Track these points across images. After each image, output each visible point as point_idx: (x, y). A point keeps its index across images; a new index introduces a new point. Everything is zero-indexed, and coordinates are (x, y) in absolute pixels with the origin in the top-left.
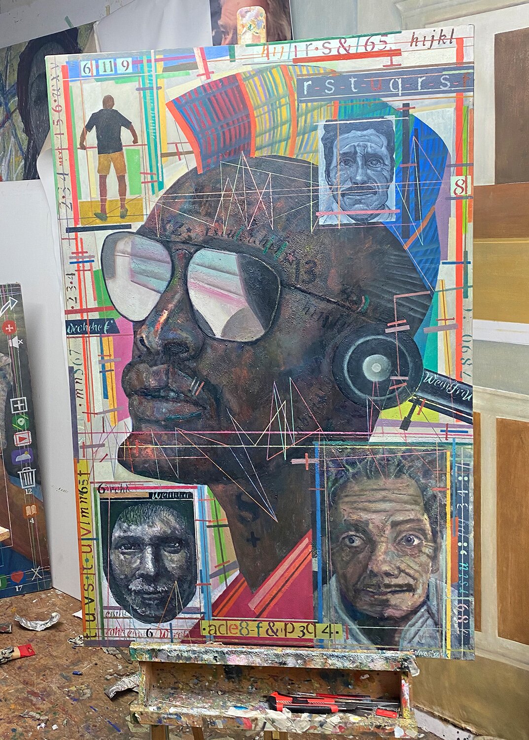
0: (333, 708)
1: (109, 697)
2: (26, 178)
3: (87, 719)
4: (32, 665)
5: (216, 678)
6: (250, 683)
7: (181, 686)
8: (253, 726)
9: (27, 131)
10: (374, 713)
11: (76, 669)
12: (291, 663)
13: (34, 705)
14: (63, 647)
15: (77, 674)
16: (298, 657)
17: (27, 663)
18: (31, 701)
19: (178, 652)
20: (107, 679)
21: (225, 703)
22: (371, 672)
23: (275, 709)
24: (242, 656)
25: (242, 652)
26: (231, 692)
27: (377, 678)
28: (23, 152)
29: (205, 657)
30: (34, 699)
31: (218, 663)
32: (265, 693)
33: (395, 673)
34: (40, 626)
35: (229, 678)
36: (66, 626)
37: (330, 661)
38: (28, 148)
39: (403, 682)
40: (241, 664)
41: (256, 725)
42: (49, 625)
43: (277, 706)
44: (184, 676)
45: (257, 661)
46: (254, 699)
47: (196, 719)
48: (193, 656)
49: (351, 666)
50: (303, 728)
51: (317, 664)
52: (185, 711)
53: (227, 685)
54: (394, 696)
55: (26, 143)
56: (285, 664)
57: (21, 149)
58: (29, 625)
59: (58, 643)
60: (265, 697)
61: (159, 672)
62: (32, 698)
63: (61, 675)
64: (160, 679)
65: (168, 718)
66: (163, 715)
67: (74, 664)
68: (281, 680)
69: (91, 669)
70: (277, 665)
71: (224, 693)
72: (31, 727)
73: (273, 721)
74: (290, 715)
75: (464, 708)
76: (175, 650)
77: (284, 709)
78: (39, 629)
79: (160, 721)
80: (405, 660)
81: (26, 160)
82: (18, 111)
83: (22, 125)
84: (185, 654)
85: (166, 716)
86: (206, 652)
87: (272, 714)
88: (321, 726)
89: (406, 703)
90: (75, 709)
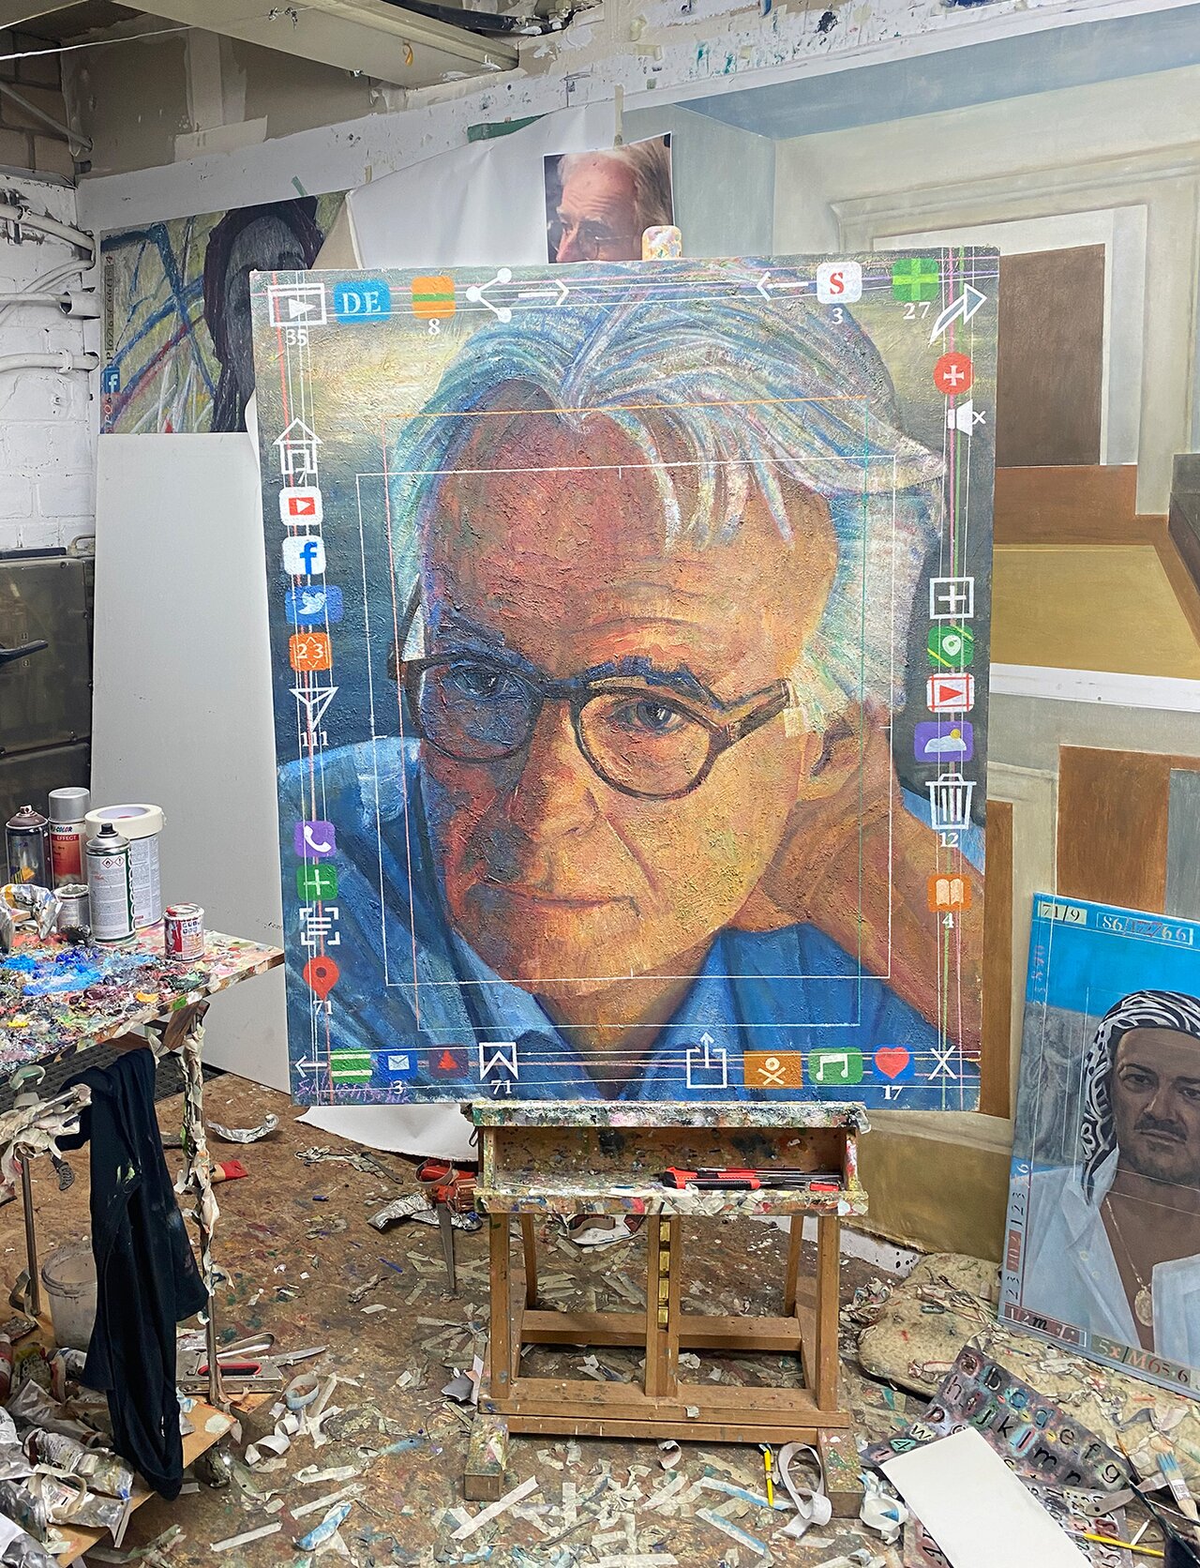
0: (753, 1183)
1: (376, 1228)
2: (216, 428)
3: (348, 1258)
4: (246, 1190)
5: (587, 1153)
6: (635, 1158)
7: (537, 1166)
8: (647, 1208)
9: (221, 353)
10: (807, 1188)
11: (317, 1193)
12: (698, 1121)
13: (262, 1242)
14: (290, 1165)
15: (320, 1200)
16: (707, 1112)
17: (237, 1187)
18: (257, 1237)
19: (541, 1112)
20: (366, 1205)
21: (601, 1184)
22: (804, 1132)
23: (675, 1186)
24: (632, 1114)
25: (631, 1109)
26: (608, 1171)
27: (810, 1144)
28: (211, 388)
29: (580, 1117)
30: (261, 1235)
31: (597, 1125)
32: (656, 1171)
33: (839, 1129)
34: (246, 1136)
35: (606, 1152)
36: (288, 1135)
37: (751, 1118)
38: (221, 383)
39: (849, 1142)
40: (629, 1125)
41: (651, 1207)
42: (262, 1133)
43: (677, 1182)
44: (542, 1151)
45: (652, 1121)
46: (641, 1179)
47: (566, 1203)
48: (562, 1116)
49: (780, 1123)
50: (714, 1209)
51: (733, 1122)
52: (551, 1192)
53: (602, 1161)
54: (834, 1166)
55: (218, 373)
56: (690, 1123)
57: (209, 383)
58: (229, 1135)
59: (281, 1159)
60: (656, 1175)
61: (506, 1146)
62: (257, 1233)
63: (295, 1201)
64: (508, 1156)
65: (528, 1203)
66: (520, 1200)
67: (311, 1186)
68: (679, 1151)
69: (339, 1192)
70: (678, 1125)
71: (598, 1172)
72: (264, 1270)
73: (674, 1201)
74: (697, 1191)
75: (907, 1216)
76: (537, 1109)
77: (687, 1186)
78: (245, 1140)
79: (516, 1208)
80: (853, 1112)
81: (217, 399)
82: (203, 320)
83: (211, 344)
84: (551, 1114)
85: (524, 1200)
86: (581, 1110)
87: (671, 1192)
88: (740, 1204)
89: (853, 1170)
90: (327, 1246)
